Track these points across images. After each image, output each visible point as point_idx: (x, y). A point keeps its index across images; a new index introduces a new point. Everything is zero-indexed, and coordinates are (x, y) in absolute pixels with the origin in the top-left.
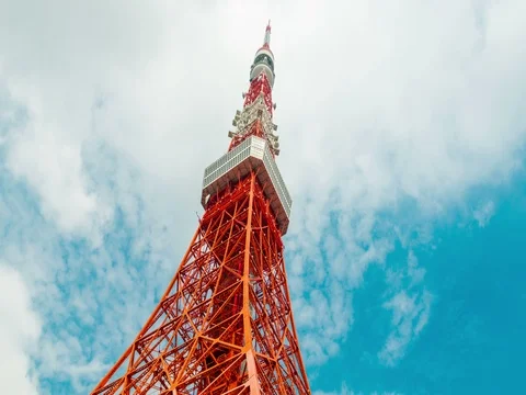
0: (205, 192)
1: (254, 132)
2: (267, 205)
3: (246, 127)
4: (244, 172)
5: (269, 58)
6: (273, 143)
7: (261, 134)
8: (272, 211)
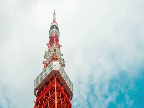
0: (36, 90)
1: (54, 59)
2: (63, 89)
3: (50, 58)
4: (51, 77)
5: (56, 26)
6: (62, 62)
7: (56, 59)
8: (65, 91)
